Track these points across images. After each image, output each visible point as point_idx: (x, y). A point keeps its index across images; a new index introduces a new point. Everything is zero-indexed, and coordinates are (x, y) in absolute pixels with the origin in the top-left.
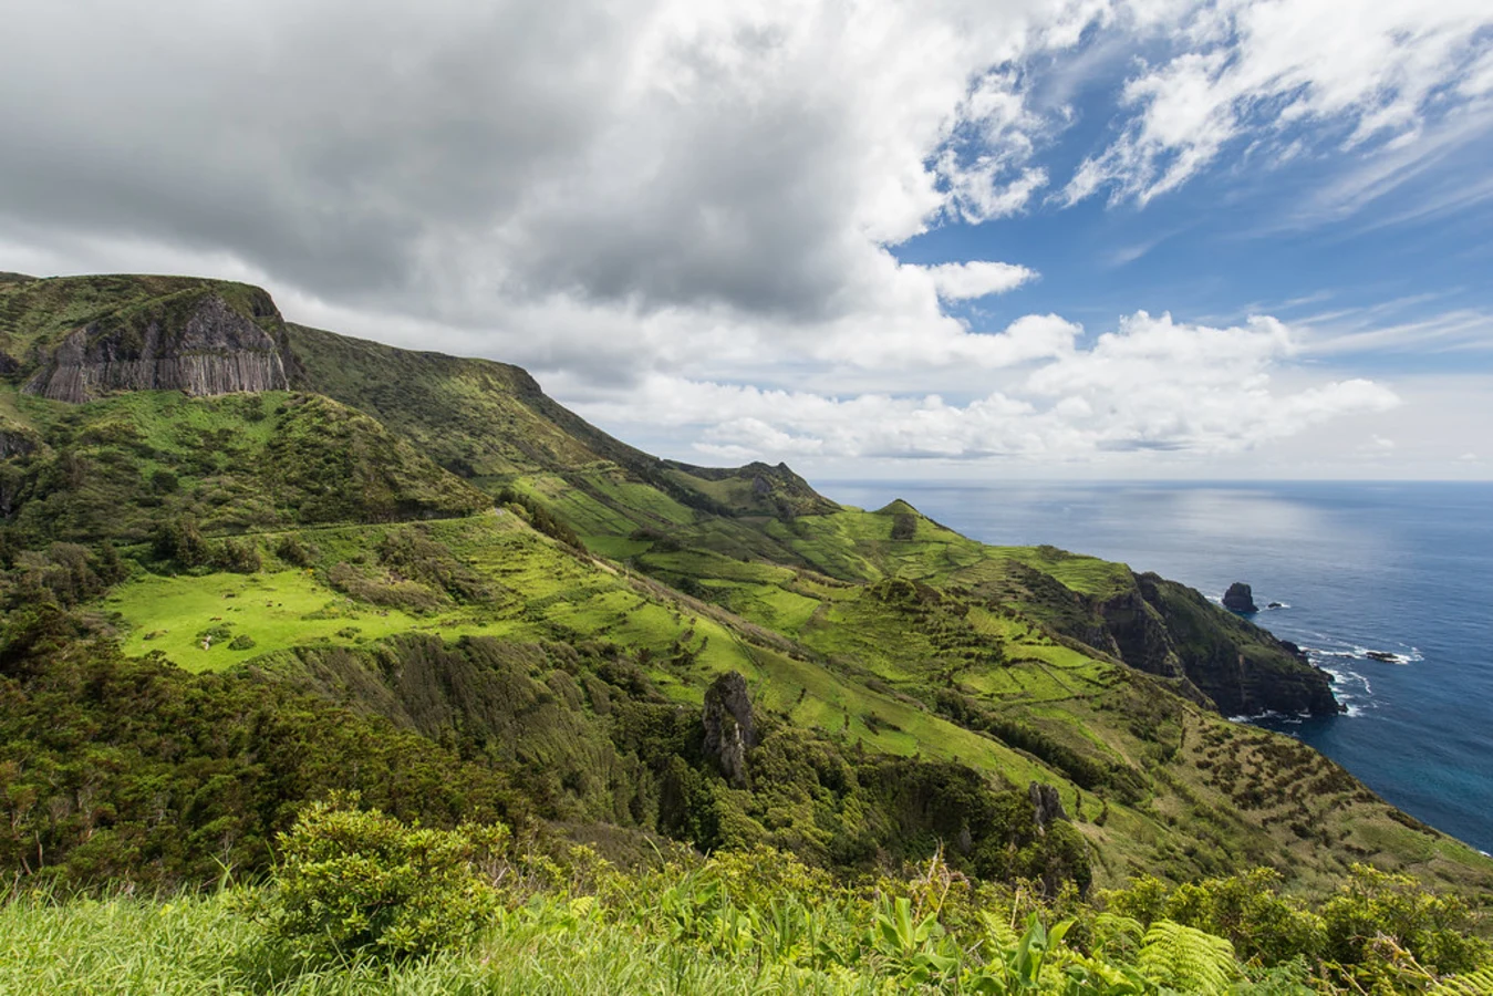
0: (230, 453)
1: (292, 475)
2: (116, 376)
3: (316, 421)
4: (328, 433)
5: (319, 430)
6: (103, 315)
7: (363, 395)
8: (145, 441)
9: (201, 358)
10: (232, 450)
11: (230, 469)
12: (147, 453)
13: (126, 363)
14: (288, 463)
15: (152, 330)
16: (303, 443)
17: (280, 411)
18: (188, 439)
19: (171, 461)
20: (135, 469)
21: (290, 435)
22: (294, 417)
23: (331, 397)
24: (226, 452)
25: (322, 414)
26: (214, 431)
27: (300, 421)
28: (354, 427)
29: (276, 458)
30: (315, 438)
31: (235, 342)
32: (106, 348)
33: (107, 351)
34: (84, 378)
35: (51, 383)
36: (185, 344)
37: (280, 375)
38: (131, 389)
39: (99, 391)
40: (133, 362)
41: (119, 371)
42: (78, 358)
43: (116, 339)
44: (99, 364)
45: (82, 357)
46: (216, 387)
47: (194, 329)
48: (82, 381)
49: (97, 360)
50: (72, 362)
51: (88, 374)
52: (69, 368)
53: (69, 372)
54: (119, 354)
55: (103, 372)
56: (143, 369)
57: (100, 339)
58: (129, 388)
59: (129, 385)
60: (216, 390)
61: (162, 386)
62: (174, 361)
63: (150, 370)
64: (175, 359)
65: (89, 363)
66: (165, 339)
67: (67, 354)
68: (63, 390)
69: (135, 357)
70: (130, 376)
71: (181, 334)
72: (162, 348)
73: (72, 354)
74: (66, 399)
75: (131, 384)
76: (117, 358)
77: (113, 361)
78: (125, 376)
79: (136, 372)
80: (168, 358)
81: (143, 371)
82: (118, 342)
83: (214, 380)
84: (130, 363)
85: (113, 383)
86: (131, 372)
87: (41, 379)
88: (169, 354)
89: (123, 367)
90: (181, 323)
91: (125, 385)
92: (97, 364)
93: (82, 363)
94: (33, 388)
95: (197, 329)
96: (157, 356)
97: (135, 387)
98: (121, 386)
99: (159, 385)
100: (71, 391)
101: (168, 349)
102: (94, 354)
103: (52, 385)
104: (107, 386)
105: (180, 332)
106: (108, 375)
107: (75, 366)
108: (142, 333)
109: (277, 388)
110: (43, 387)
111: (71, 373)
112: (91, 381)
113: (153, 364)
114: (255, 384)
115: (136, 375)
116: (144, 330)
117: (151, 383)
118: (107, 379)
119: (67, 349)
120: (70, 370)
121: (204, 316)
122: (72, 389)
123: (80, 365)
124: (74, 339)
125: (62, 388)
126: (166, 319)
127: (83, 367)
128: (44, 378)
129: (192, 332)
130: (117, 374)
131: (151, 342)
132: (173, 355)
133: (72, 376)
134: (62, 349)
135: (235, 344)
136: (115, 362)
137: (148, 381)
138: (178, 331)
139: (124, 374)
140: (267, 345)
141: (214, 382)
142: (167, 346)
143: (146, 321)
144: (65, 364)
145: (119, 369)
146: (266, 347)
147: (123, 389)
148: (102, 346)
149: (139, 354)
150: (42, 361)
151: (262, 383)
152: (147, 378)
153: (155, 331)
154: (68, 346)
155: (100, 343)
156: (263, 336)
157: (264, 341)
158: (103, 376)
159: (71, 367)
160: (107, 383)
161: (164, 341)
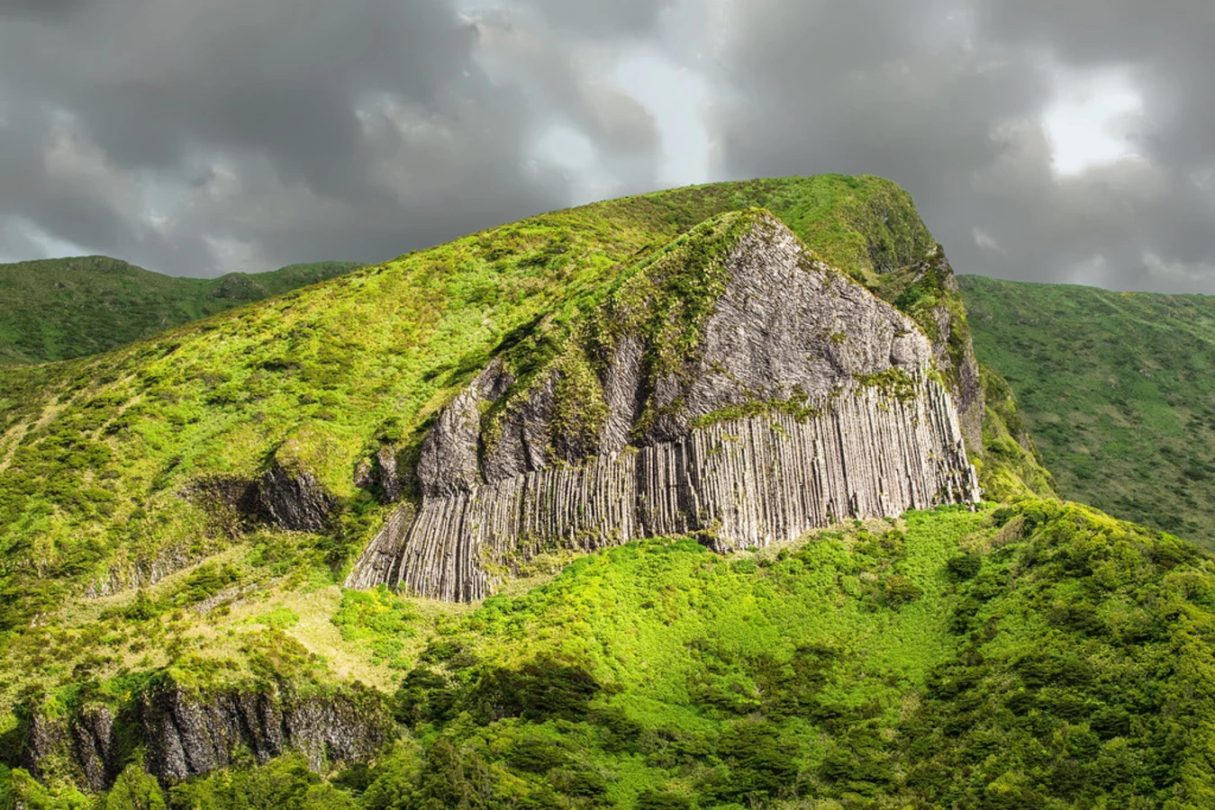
0: (828, 720)
1: (1000, 786)
2: (546, 507)
3: (1064, 593)
4: (1098, 631)
5: (1072, 621)
6: (511, 339)
7: (1192, 488)
8: (616, 701)
9: (743, 430)
10: (833, 714)
11: (833, 774)
12: (622, 736)
13: (568, 469)
14: (988, 746)
15: (624, 363)
16: (1027, 668)
17: (959, 570)
18: (721, 685)
19: (683, 758)
20: (598, 790)
21: (990, 650)
22: (1002, 588)
23: (1097, 505)
24: (817, 719)
25: (1077, 566)
26: (783, 654)
27: (1014, 600)
28: (1179, 601)
29: (953, 732)
30: (1063, 649)
31: (828, 363)
32: (522, 432)
33: (524, 442)
34: (477, 527)
35: (408, 550)
36: (703, 389)
37: (952, 452)
38: (582, 545)
39: (511, 561)
40: (584, 463)
41: (552, 495)
42: (461, 471)
43: (543, 402)
44: (509, 483)
45: (470, 466)
46: (784, 511)
47: (723, 341)
48: (472, 535)
49: (503, 471)
50: (451, 485)
51: (484, 514)
52: (444, 504)
53: (444, 516)
54: (552, 447)
55: (518, 505)
56: (607, 482)
57: (508, 410)
58: (575, 544)
59: (575, 534)
60: (785, 523)
61: (651, 527)
62: (680, 445)
63: (623, 482)
64: (682, 440)
65: (486, 482)
66: (655, 381)
67: (439, 464)
68: (431, 568)
69: (588, 449)
70: (578, 508)
71: (692, 360)
72: (650, 412)
73: (449, 462)
74: (440, 592)
75: (581, 529)
76: (546, 456)
77: (539, 466)
78: (567, 509)
79: (592, 492)
80: (664, 441)
81: (607, 487)
82: (550, 411)
83: (780, 493)
84: (577, 469)
85: (540, 534)
86: (581, 494)
87: (387, 543)
88: (667, 428)
89: (562, 482)
90: (692, 326)
91: (566, 534)
92: (504, 482)
93: (470, 486)
94: (371, 570)
95: (731, 340)
96: (639, 439)
97: (591, 538)
98: (558, 539)
99: (645, 525)
100: (449, 567)
101: (662, 413)
102: (497, 454)
103: (409, 556)
104: (527, 542)
105: (692, 355)
106: (528, 511)
107: (456, 496)
108: (602, 376)
109: (947, 494)
110: (392, 565)
111: (448, 516)
112: (491, 533)
113: (631, 463)
114: (885, 492)
115: (592, 502)
116: (607, 362)
117: (627, 521)
118: (528, 523)
119: (438, 449)
120: (446, 508)
121: (747, 296)
122: (451, 561)
123: (466, 491)
124: (451, 419)
125: (430, 563)
126: (657, 321)
127: (472, 497)
128: (392, 540)
129: (720, 349)
130: (549, 506)
131: (622, 400)
132: (676, 430)
133: (450, 525)
134: (429, 450)
135: (827, 368)
136: (544, 471)
137: (617, 519)
138: (685, 354)
139: (562, 502)
140: (913, 357)
141: (779, 499)
142: (661, 405)
143: (610, 337)
144: (436, 492)
145: (552, 488)
146: (910, 366)
147: (564, 546)
148: (512, 428)
149: (598, 438)
150: (389, 490)
151: (905, 485)
152: (617, 508)
153: (633, 362)
154: (441, 439)
155: (508, 420)
156: (900, 332)
157: (905, 348)
158: (517, 517)
159: (448, 499)
160: (527, 535)
161: (653, 389)
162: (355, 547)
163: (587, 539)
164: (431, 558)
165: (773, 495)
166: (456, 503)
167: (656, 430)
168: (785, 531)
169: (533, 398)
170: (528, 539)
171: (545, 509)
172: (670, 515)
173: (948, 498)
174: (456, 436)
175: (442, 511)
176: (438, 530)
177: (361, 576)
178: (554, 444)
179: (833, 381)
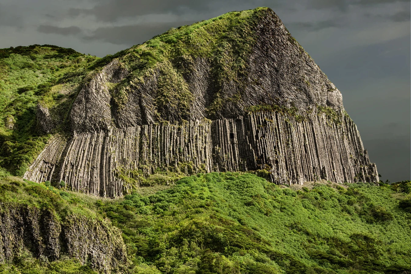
15: (200, 72)
31: (305, 95)
32: (140, 100)
33: (141, 106)
34: (115, 152)
35: (65, 162)
36: (251, 91)
37: (361, 155)
38: (183, 171)
39: (136, 176)
40: (180, 124)
41: (161, 140)
42: (103, 117)
43: (152, 86)
44: (133, 129)
45: (108, 116)
46: (296, 168)
47: (257, 68)
48: (112, 156)
49: (129, 122)
50: (95, 125)
51: (117, 145)
52: (89, 136)
53: (90, 143)
54: (158, 112)
55: (138, 143)
56: (197, 136)
57: (131, 87)
58: (179, 170)
59: (178, 164)
60: (297, 175)
61: (224, 166)
62: (240, 120)
63: (206, 137)
64: (241, 118)
65: (118, 126)
66: (222, 83)
67: (87, 112)
68: (82, 175)
69: (182, 116)
70: (179, 149)
71: (242, 75)
72: (220, 100)
73: (94, 111)
74: (90, 190)
75: (181, 161)
76: (155, 118)
77: (151, 122)
78: (171, 149)
79: (187, 141)
80: (228, 118)
81: (196, 139)
82: (156, 92)
83: (293, 158)
84: (177, 126)
85: (153, 162)
86: (180, 141)
87: (49, 156)
88: (232, 109)
89: (168, 132)
90: (240, 58)
91: (172, 163)
92: (129, 128)
93: (109, 127)
94: (39, 172)
95: (262, 69)
96: (213, 114)
97: (189, 167)
98: (166, 166)
99: (219, 164)
100: (95, 175)
101: (228, 101)
102: (126, 110)
103: (66, 166)
104: (146, 166)
105: (242, 72)
106: (145, 148)
107: (98, 133)
108: (187, 77)
109: (362, 177)
110: (53, 170)
111: (93, 143)
112: (122, 158)
113: (208, 128)
114: (335, 169)
115: (188, 147)
116: (190, 70)
117: (209, 160)
118: (144, 155)
119: (87, 102)
120: (91, 138)
121: (268, 49)
122: (97, 172)
123: (106, 130)
124: (96, 86)
125: (82, 171)
126: (218, 53)
127: (110, 134)
128: (52, 156)
129: (256, 73)
130: (159, 146)
131: (200, 93)
132: (237, 112)
133: (94, 149)
134: (80, 102)
135: (305, 97)
136: (154, 125)
137: (204, 159)
138: (238, 72)
139: (168, 144)
140: (337, 103)
141: (293, 160)
142: (226, 97)
143: (190, 56)
144: (83, 129)
145: (161, 136)
146: (336, 107)
147: (171, 170)
148: (134, 97)
149: (188, 110)
150: (45, 127)
151: (342, 168)
152: (203, 152)
153: (205, 72)
154: (90, 97)
155: (132, 92)
156: (330, 89)
157: (335, 97)
158: (138, 150)
159: (92, 134)
160: (145, 162)
161: (222, 87)
162: (27, 156)
163: (186, 167)
164: (83, 168)
165: (290, 158)
166: (98, 137)
167: (224, 110)
168: (297, 179)
169: (146, 83)
170: (146, 164)
171: (157, 148)
172: (235, 160)
173: (363, 179)
174: (99, 96)
175: (89, 140)
176: (86, 152)
177: (33, 174)
178: (159, 110)
179: (307, 105)
